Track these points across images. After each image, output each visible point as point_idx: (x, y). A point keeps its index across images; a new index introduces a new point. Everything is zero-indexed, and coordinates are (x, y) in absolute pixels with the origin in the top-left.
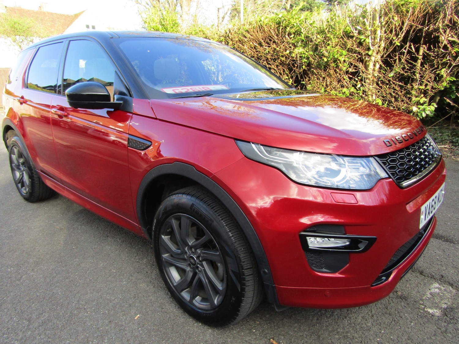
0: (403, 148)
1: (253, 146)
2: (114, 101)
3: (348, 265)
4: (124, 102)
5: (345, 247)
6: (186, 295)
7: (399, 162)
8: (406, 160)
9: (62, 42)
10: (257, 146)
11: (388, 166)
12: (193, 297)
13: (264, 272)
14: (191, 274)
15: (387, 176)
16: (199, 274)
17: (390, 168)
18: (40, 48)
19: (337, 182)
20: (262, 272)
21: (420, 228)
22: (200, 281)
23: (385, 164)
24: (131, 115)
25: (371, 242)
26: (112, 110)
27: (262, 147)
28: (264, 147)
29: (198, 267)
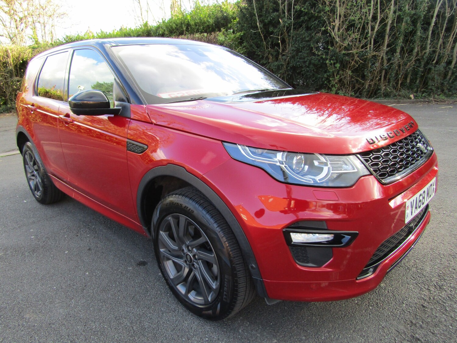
0: (389, 145)
1: (239, 147)
2: (114, 107)
3: (332, 259)
4: (122, 108)
5: (329, 242)
6: (181, 289)
7: (383, 159)
8: (391, 157)
9: (67, 51)
10: (243, 147)
11: (370, 163)
12: (188, 291)
13: (252, 267)
14: (187, 270)
15: (368, 173)
16: (195, 271)
17: (372, 165)
18: (48, 57)
19: (319, 180)
20: (250, 268)
21: (406, 223)
22: (195, 277)
23: (367, 161)
24: (129, 120)
25: (354, 236)
26: (113, 116)
27: (247, 148)
28: (250, 148)
29: (193, 265)
